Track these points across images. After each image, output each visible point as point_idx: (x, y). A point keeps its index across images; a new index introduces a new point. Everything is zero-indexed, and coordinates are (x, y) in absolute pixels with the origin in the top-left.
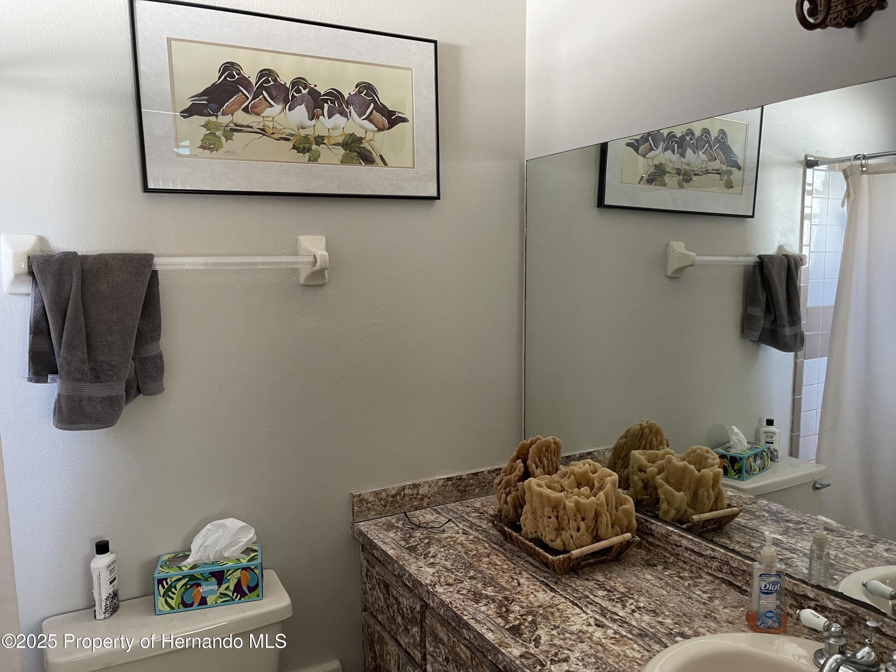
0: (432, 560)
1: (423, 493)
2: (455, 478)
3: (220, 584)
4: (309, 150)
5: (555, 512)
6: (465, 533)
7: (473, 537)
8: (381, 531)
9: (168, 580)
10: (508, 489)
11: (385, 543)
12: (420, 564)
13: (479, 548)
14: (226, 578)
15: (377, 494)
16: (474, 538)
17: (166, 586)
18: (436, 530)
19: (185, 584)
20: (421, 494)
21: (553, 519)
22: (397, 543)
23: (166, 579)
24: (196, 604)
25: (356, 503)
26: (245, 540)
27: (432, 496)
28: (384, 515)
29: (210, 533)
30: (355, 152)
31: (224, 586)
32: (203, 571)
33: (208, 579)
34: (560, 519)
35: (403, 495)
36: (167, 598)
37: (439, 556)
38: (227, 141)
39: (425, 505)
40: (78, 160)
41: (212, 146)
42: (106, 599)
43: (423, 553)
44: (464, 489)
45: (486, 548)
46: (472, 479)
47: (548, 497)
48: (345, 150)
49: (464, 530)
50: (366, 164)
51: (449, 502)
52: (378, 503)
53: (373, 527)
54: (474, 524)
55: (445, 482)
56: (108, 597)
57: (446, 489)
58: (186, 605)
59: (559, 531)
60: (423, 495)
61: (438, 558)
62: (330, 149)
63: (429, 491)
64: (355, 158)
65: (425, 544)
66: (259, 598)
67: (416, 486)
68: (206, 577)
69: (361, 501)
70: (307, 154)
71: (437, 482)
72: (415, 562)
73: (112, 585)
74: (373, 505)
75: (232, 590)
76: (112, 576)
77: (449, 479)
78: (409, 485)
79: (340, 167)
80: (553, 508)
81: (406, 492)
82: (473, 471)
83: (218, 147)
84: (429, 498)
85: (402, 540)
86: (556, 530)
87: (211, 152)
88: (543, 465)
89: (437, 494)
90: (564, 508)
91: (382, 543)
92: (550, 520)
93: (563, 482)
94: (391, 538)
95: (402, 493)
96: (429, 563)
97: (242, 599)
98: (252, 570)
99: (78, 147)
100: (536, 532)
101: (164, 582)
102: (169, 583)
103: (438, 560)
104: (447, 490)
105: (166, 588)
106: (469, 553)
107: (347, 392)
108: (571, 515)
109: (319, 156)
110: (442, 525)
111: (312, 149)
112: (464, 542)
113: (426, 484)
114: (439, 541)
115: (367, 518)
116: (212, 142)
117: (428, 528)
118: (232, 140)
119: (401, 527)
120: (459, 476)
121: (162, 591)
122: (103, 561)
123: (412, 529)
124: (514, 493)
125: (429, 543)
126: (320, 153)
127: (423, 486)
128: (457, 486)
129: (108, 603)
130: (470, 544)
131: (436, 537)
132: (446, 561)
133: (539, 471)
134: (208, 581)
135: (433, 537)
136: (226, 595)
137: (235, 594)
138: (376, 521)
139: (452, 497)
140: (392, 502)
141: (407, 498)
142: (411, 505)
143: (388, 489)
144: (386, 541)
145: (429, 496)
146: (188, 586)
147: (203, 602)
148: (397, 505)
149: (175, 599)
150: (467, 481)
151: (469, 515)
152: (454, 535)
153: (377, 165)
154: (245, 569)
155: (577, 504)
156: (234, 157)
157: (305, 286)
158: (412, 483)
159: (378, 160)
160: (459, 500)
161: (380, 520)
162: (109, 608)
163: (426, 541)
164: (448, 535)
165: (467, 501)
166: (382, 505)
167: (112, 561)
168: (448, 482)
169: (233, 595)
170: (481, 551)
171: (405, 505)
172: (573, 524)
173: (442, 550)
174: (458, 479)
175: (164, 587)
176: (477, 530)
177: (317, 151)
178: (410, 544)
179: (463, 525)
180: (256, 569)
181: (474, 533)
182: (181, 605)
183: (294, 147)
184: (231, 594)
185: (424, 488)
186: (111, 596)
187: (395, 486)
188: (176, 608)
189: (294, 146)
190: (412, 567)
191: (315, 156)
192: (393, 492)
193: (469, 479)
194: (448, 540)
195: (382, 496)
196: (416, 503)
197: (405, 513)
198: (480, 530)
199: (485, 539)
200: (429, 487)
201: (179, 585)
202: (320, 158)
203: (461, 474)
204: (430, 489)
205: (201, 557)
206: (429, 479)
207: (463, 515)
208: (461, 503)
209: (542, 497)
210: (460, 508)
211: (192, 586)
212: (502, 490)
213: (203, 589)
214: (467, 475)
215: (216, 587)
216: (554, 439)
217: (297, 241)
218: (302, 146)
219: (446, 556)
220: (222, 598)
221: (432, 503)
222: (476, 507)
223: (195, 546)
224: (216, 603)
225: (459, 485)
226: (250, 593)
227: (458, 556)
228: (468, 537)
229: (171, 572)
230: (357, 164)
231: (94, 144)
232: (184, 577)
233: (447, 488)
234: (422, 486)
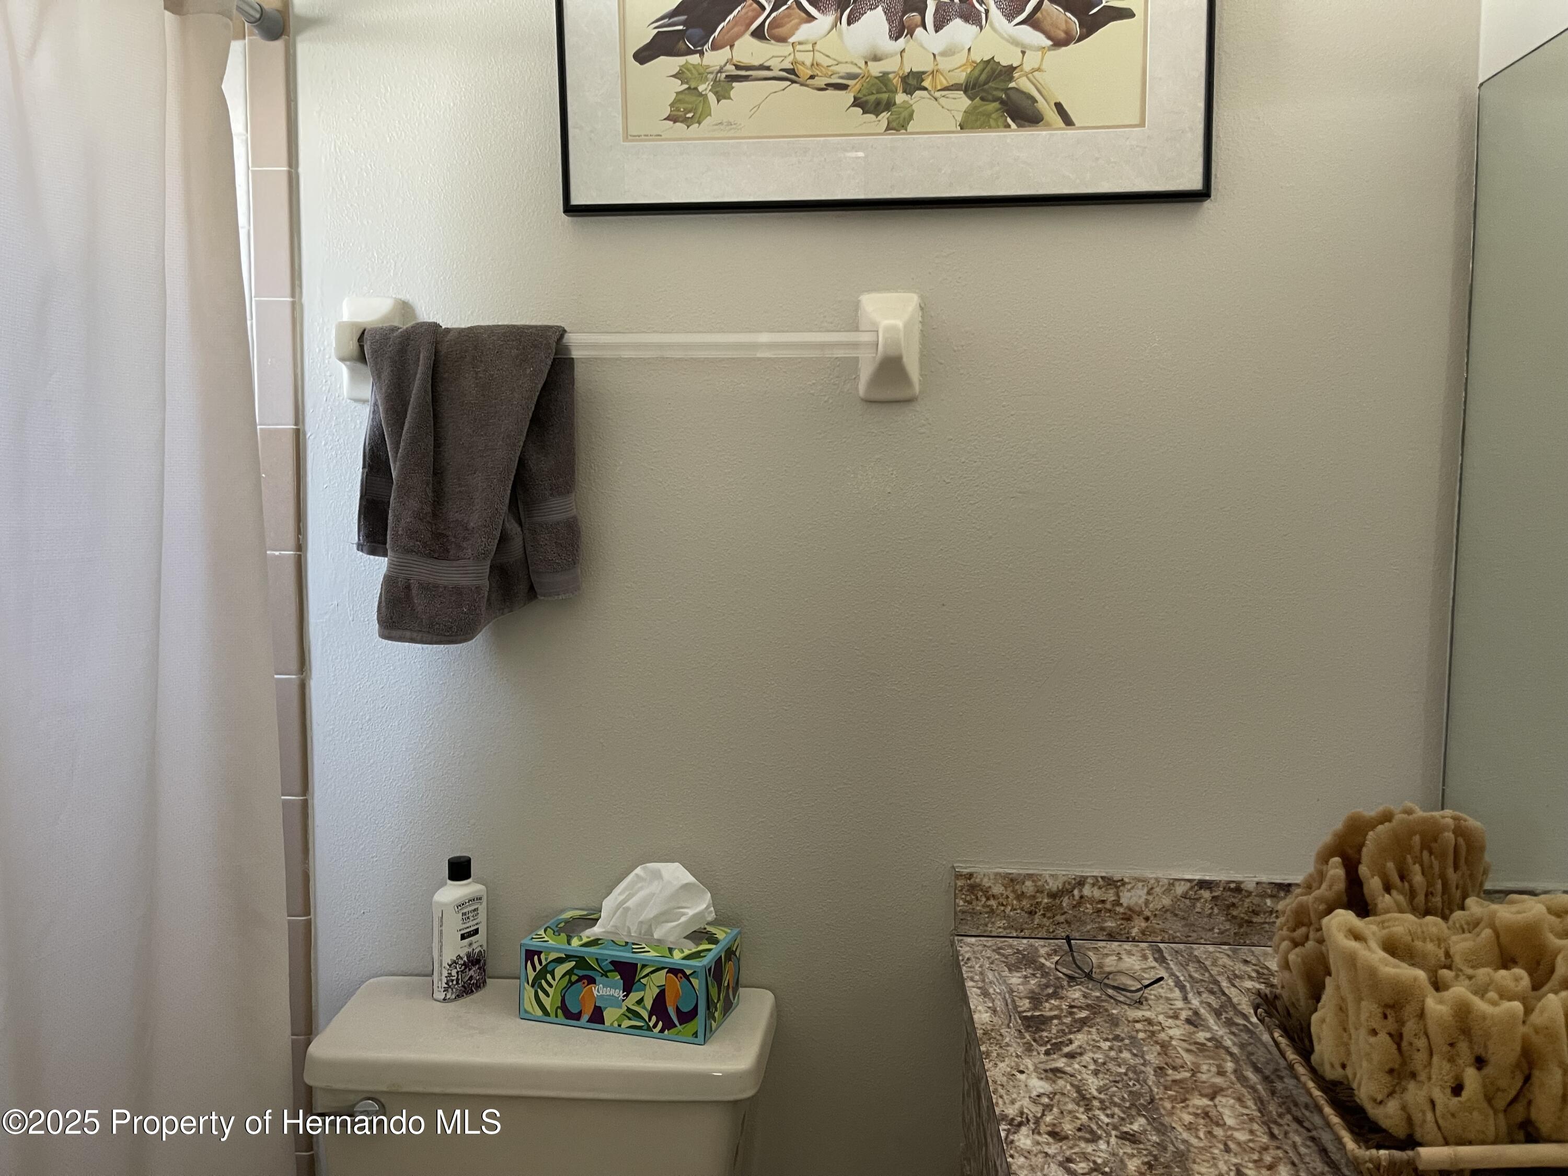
0: (1061, 1063)
1: (1132, 902)
2: (1222, 885)
3: (628, 990)
4: (889, 105)
5: (1391, 1019)
6: (1194, 1021)
7: (1208, 1035)
8: (997, 965)
9: (543, 956)
10: (1302, 930)
11: (985, 994)
12: (1028, 1063)
13: (1204, 1068)
14: (639, 980)
15: (1012, 881)
16: (1209, 1040)
17: (538, 968)
18: (1125, 996)
19: (569, 973)
20: (1125, 905)
21: (1383, 1037)
22: (1013, 1001)
23: (539, 953)
24: (585, 1017)
25: (961, 890)
26: (691, 912)
27: (1155, 915)
28: (1027, 933)
29: (640, 885)
30: (994, 101)
31: (635, 996)
32: (599, 954)
33: (609, 974)
34: (1404, 1044)
35: (1077, 897)
36: (539, 990)
37: (1087, 1058)
38: (718, 101)
39: (1135, 932)
40: (467, 163)
41: (690, 115)
42: (450, 966)
43: (1054, 1041)
44: (1246, 918)
45: (1221, 1073)
46: (1272, 896)
47: (1372, 973)
48: (972, 99)
49: (1196, 1013)
50: (1019, 126)
51: (1202, 941)
52: (1015, 902)
53: (989, 953)
54: (1234, 1007)
55: (1192, 888)
56: (455, 962)
57: (1194, 906)
58: (571, 1015)
59: (1400, 1078)
60: (1130, 908)
61: (1078, 1063)
62: (936, 99)
63: (1147, 903)
64: (994, 116)
65: (1075, 1021)
66: (696, 1040)
67: (1110, 883)
68: (605, 970)
69: (973, 888)
70: (885, 116)
71: (1169, 884)
72: (1017, 1056)
73: (466, 941)
74: (1003, 905)
75: (649, 1008)
76: (468, 925)
77: (1203, 884)
78: (1096, 877)
79: (956, 137)
80: (1387, 1006)
81: (1087, 891)
82: (1278, 879)
83: (700, 117)
84: (1147, 919)
85: (1028, 998)
86: (1391, 1071)
87: (688, 127)
88: (1411, 886)
89: (1168, 915)
90: (1422, 1015)
91: (979, 991)
92: (1372, 1040)
93: (1456, 943)
94: (1008, 985)
95: (1076, 892)
96: (1048, 1067)
97: (666, 1032)
98: (687, 977)
99: (468, 139)
100: (1344, 1066)
101: (536, 957)
102: (544, 963)
103: (1077, 1066)
104: (1198, 910)
105: (538, 970)
106: (1170, 1072)
107: (952, 641)
108: (1439, 1040)
109: (911, 117)
110: (1139, 986)
111: (895, 104)
112: (1174, 1043)
113: (1140, 884)
114: (1114, 1022)
115: (985, 931)
116: (690, 106)
117: (1107, 986)
118: (730, 98)
119: (1050, 968)
120: (1233, 882)
121: (532, 975)
122: (454, 892)
123: (1071, 978)
124: (1310, 944)
125: (1084, 1022)
126: (913, 111)
127: (1133, 888)
128: (1228, 907)
129: (454, 973)
130: (1188, 1051)
131: (1114, 1012)
132: (1096, 1074)
133: (1385, 900)
134: (607, 977)
135: (1107, 1010)
136: (638, 1016)
137: (654, 1018)
138: (1005, 941)
139: (1212, 930)
140: (1048, 908)
141: (1088, 906)
142: (1097, 925)
143: (1041, 875)
144: (991, 991)
145: (1147, 913)
146: (574, 978)
147: (597, 1017)
148: (1061, 918)
149: (551, 996)
150: (1257, 900)
151: (1237, 982)
152: (1161, 1018)
153: (1048, 126)
154: (675, 971)
155: (1463, 1013)
156: (731, 134)
157: (871, 402)
158: (1104, 874)
159: (1051, 115)
160: (1231, 941)
161: (1015, 942)
162: (455, 982)
163: (1084, 1014)
164: (1148, 1014)
165: (1253, 948)
166: (1022, 909)
167: (471, 897)
168: (1202, 891)
169: (650, 1020)
170: (1204, 1077)
171: (1084, 923)
172: (1441, 1069)
173: (1105, 1045)
174: (1230, 890)
175: (534, 968)
176: (1229, 1023)
177: (907, 107)
178: (1041, 1010)
179: (1202, 1002)
180: (694, 978)
181: (1216, 1028)
182: (559, 1011)
183: (857, 103)
184: (645, 1015)
185: (1133, 892)
186: (461, 962)
187: (1059, 873)
188: (553, 1014)
189: (855, 99)
190: (1001, 1065)
191: (902, 118)
192: (1053, 885)
193: (1263, 895)
194: (1138, 1026)
195: (1025, 890)
196: (1110, 924)
197: (1068, 939)
198: (1237, 1025)
199: (1235, 1050)
200: (1149, 893)
201: (561, 970)
202: (912, 122)
203: (1241, 879)
204: (1150, 898)
205: (615, 927)
206: (1149, 874)
207: (1219, 978)
208: (1234, 951)
209: (1356, 970)
210: (1225, 960)
211: (580, 979)
212: (1285, 932)
213: (598, 991)
214: (1257, 883)
215: (622, 994)
216: (1455, 818)
217: (857, 306)
218: (872, 98)
219: (1104, 1064)
220: (630, 1019)
221: (1155, 932)
222: (1268, 968)
223: (608, 904)
224: (620, 1026)
225: (1233, 905)
226: (680, 1025)
227: (1135, 1072)
228: (1194, 1033)
229: (551, 942)
230: (998, 127)
231: (493, 131)
232: (568, 958)
233: (1198, 905)
234: (1129, 887)
